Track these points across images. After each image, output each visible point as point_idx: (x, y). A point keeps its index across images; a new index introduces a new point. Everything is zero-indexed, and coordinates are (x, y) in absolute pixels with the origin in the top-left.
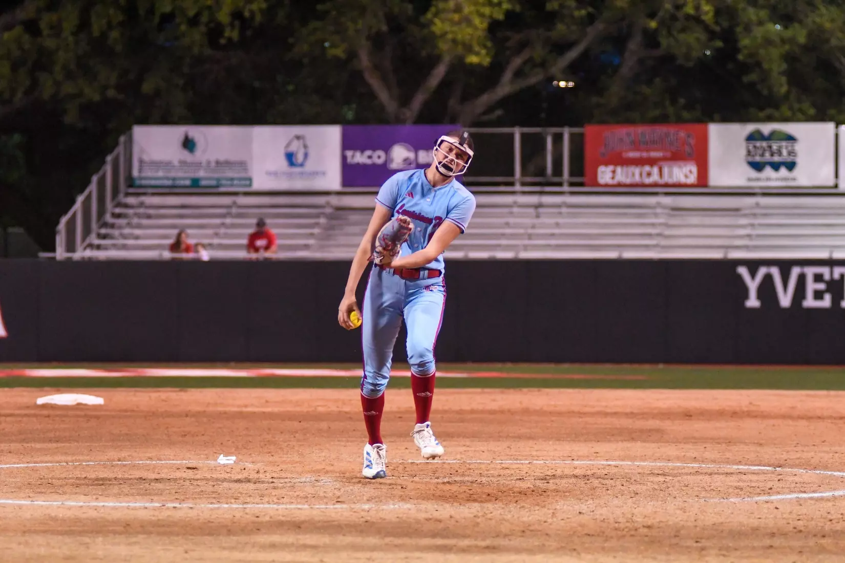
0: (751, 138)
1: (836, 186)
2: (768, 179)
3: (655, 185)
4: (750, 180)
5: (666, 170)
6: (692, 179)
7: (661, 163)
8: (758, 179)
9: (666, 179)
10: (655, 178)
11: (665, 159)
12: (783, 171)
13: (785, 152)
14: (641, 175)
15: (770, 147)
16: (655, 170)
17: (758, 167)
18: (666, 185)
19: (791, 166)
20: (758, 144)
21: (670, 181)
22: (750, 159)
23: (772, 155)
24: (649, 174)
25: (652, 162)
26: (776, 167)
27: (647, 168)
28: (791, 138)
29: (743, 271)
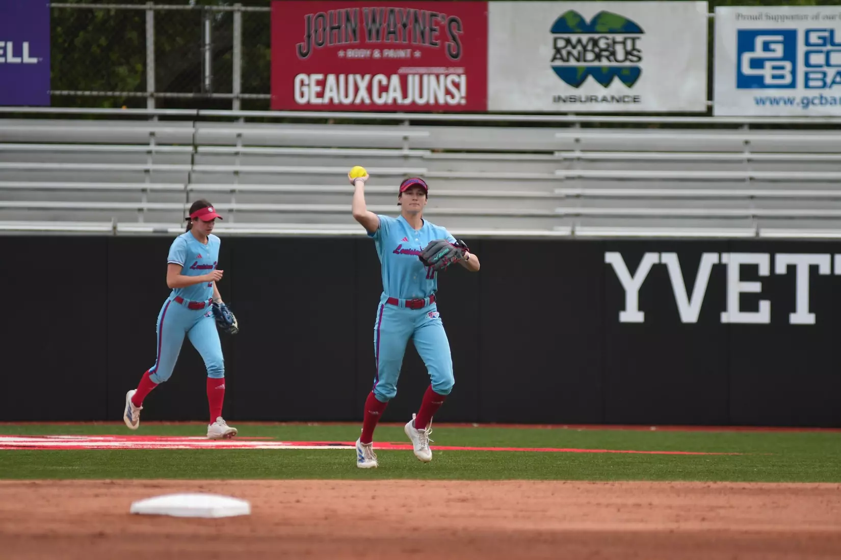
0: (560, 26)
1: (709, 112)
2: (591, 99)
3: (394, 107)
4: (558, 99)
5: (413, 81)
6: (459, 97)
7: (402, 70)
8: (573, 99)
9: (413, 95)
10: (394, 94)
11: (411, 62)
12: (617, 85)
13: (620, 54)
14: (369, 89)
15: (595, 43)
16: (395, 80)
17: (572, 77)
18: (413, 108)
19: (631, 77)
20: (574, 38)
21: (422, 101)
22: (559, 63)
23: (598, 57)
24: (384, 89)
25: (389, 67)
26: (605, 78)
27: (381, 78)
28: (632, 28)
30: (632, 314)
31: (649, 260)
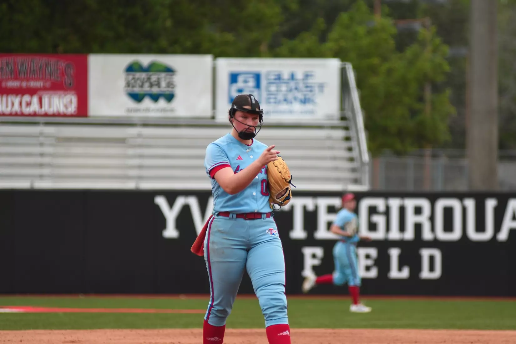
0: (130, 69)
1: (213, 118)
2: (148, 110)
3: (35, 115)
4: (129, 110)
5: (45, 100)
6: (72, 108)
7: (40, 93)
8: (137, 110)
9: (46, 108)
10: (35, 107)
11: (45, 89)
12: (162, 103)
13: (163, 84)
14: (21, 104)
15: (149, 79)
16: (35, 100)
17: (137, 98)
18: (46, 115)
19: (170, 97)
20: (138, 75)
21: (51, 111)
22: (130, 89)
23: (151, 85)
24: (29, 104)
25: (32, 92)
26: (155, 98)
27: (26, 98)
28: (169, 70)
29: (161, 201)
30: (171, 232)
31: (180, 202)
